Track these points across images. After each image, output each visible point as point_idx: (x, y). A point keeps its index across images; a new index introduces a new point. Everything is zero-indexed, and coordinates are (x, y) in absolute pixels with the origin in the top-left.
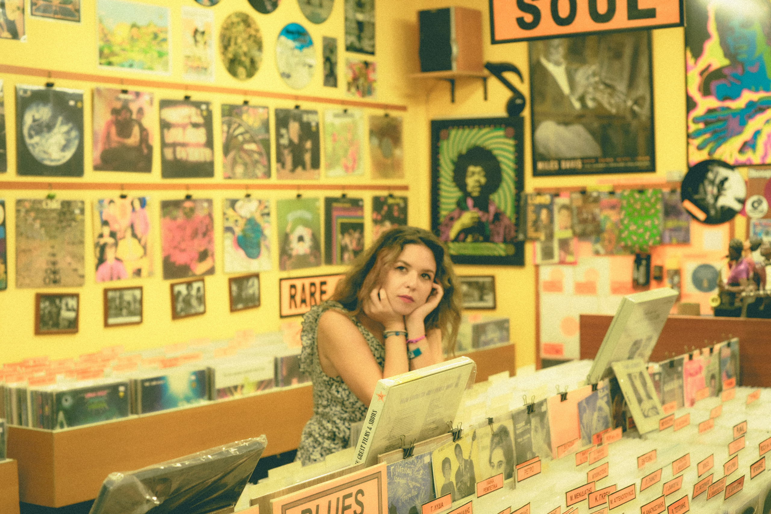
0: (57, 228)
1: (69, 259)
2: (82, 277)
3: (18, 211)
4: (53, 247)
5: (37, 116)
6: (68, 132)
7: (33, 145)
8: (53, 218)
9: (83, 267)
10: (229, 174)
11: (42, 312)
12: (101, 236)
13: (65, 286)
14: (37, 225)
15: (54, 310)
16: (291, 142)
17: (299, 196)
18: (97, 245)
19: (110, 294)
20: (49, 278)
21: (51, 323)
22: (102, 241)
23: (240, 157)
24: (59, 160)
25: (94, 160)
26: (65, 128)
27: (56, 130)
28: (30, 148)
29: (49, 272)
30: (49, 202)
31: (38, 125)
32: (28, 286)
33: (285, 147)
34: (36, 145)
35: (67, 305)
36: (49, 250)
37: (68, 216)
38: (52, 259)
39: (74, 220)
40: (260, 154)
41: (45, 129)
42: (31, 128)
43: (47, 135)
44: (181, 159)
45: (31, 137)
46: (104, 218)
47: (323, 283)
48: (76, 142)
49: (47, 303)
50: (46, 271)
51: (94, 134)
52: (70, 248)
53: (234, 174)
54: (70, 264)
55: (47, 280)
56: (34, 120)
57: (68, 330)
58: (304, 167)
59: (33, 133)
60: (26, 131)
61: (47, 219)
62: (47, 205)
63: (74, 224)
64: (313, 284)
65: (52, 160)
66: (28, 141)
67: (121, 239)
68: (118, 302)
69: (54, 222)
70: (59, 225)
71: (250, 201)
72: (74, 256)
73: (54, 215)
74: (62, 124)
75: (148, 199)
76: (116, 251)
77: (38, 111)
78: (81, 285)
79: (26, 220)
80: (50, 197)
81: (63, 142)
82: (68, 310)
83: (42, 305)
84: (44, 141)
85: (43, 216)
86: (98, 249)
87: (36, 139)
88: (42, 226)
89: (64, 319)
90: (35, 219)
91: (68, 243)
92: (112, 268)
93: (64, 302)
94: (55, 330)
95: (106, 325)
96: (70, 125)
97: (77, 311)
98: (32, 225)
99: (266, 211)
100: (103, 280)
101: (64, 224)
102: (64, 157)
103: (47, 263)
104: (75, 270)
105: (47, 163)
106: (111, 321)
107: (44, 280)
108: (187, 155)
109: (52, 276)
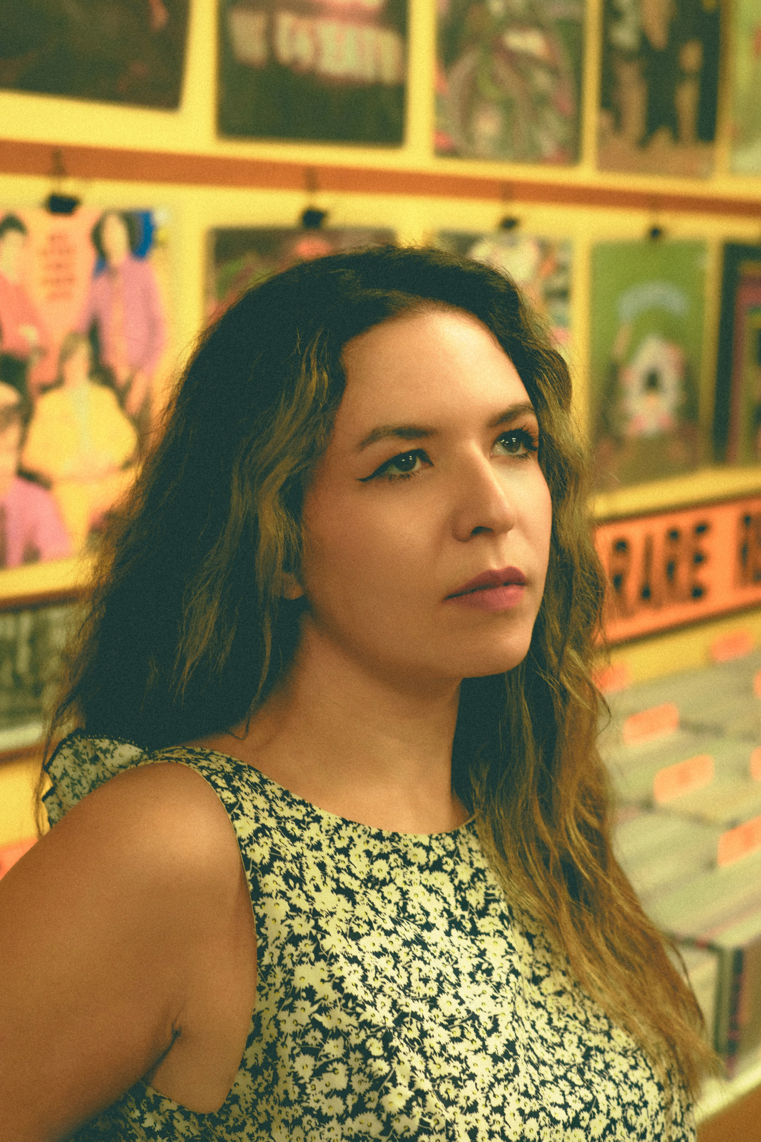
10: (455, 138)
16: (644, 39)
17: (655, 233)
23: (494, 78)
33: (629, 56)
40: (554, 71)
44: (295, 62)
47: (702, 529)
53: (469, 137)
58: (676, 137)
64: (674, 535)
67: (45, 389)
68: (24, 653)
71: (512, 244)
75: (160, 218)
76: (23, 441)
92: (3, 516)
99: (558, 282)
108: (318, 50)
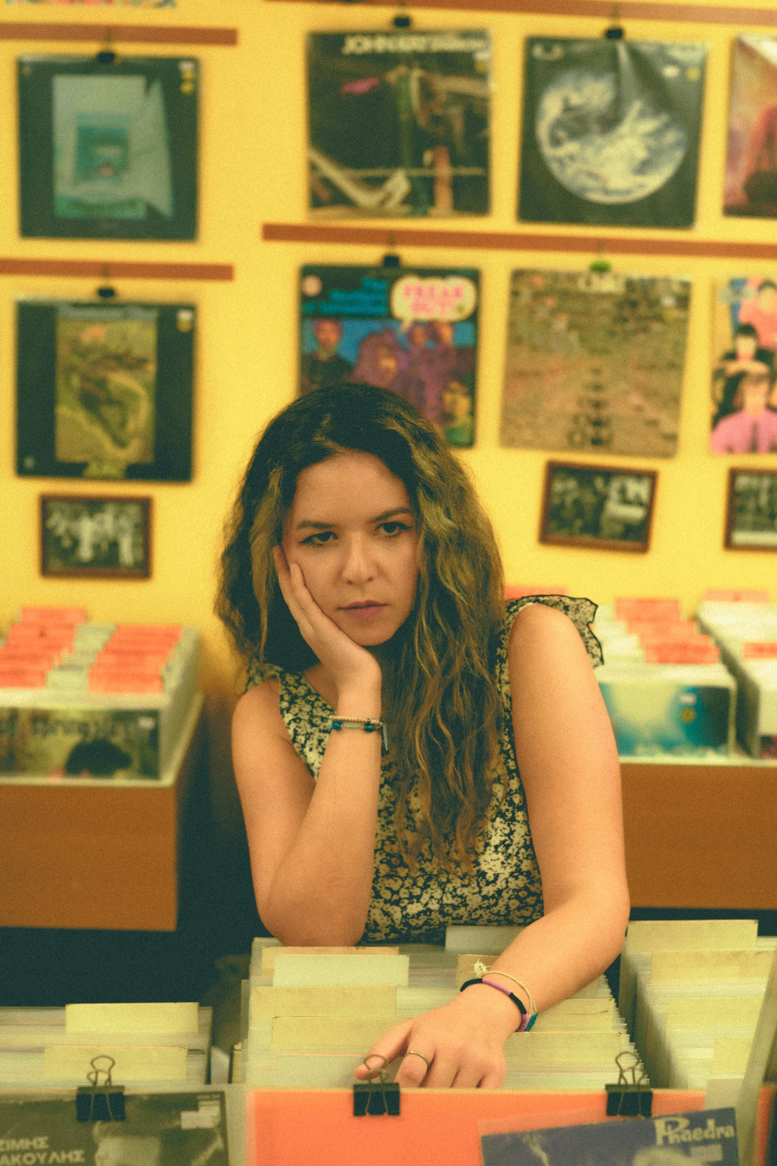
0: (612, 334)
1: (636, 399)
2: (672, 438)
3: (515, 294)
4: (597, 371)
5: (576, 100)
6: (657, 134)
7: (560, 161)
8: (603, 313)
9: (676, 416)
11: (556, 501)
12: (732, 356)
13: (622, 453)
14: (561, 324)
15: (589, 498)
18: (718, 374)
19: (743, 482)
20: (584, 434)
21: (578, 523)
22: (733, 368)
24: (628, 192)
25: (728, 194)
26: (649, 125)
27: (625, 128)
28: (554, 167)
29: (582, 419)
30: (595, 279)
31: (575, 119)
32: (528, 445)
34: (567, 161)
35: (623, 491)
36: (588, 377)
37: (643, 310)
38: (593, 395)
39: (659, 318)
41: (595, 127)
42: (558, 124)
43: (598, 140)
45: (556, 142)
46: (744, 317)
48: (678, 155)
49: (572, 484)
50: (576, 419)
51: (732, 137)
52: (641, 377)
54: (639, 409)
55: (577, 438)
56: (567, 108)
57: (622, 543)
59: (562, 134)
60: (543, 131)
61: (587, 313)
62: (588, 283)
63: (656, 327)
65: (607, 192)
66: (548, 151)
68: (764, 499)
69: (605, 321)
70: (618, 328)
72: (649, 394)
73: (607, 305)
74: (642, 115)
76: (770, 392)
77: (578, 89)
78: (667, 455)
79: (532, 312)
80: (601, 269)
81: (641, 154)
82: (625, 501)
83: (558, 486)
84: (589, 152)
85: (578, 306)
86: (720, 385)
87: (570, 147)
88: (572, 326)
89: (615, 520)
90: (555, 312)
91: (639, 367)
92: (755, 427)
93: (615, 485)
94: (588, 538)
95: (729, 544)
96: (664, 118)
97: (649, 507)
98: (547, 324)
100: (730, 450)
101: (631, 326)
102: (641, 186)
103: (580, 402)
104: (653, 423)
105: (597, 197)
106: (740, 537)
107: (570, 436)
109: (590, 431)
